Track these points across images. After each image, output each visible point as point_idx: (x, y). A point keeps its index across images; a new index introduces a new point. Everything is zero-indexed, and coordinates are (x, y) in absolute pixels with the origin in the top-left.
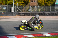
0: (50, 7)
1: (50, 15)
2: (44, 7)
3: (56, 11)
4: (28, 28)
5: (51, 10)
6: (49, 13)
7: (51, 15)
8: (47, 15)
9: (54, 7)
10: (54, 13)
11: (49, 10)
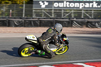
0: (22, 6)
1: (21, 25)
2: (10, 7)
3: (37, 15)
4: (39, 51)
5: (24, 15)
6: (19, 22)
7: (25, 27)
8: (16, 26)
9: (32, 7)
10: (31, 21)
11: (19, 14)
